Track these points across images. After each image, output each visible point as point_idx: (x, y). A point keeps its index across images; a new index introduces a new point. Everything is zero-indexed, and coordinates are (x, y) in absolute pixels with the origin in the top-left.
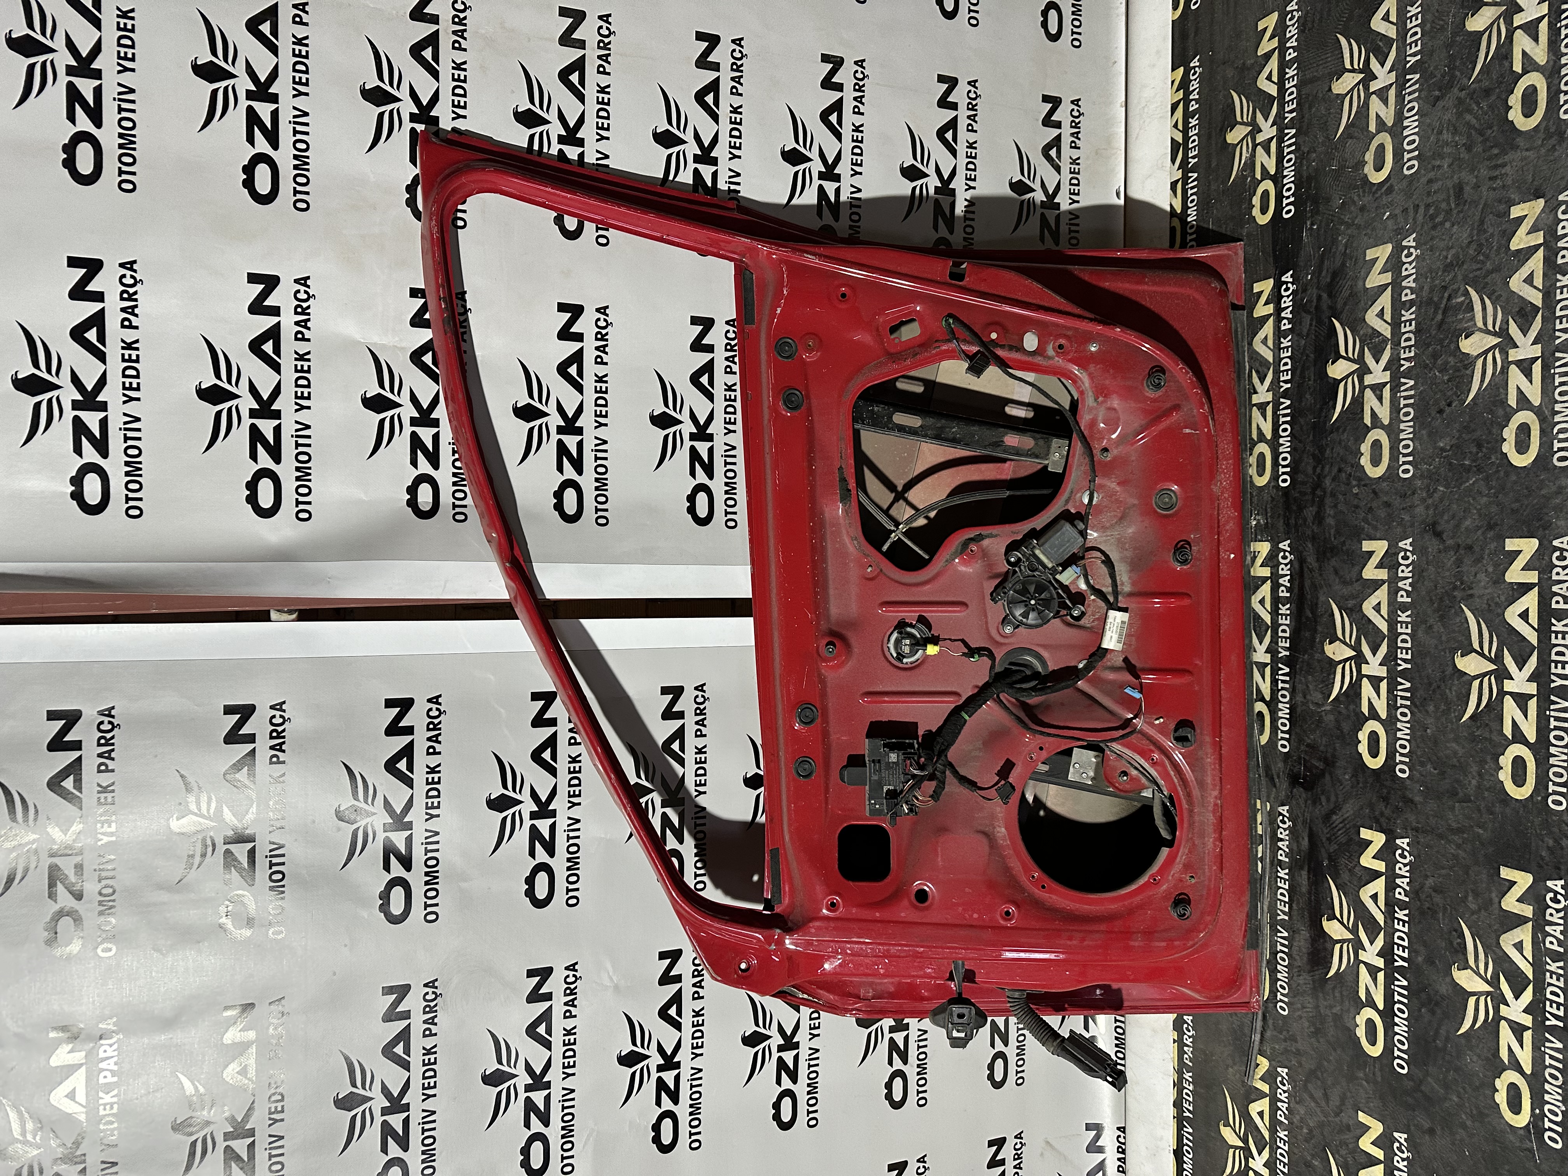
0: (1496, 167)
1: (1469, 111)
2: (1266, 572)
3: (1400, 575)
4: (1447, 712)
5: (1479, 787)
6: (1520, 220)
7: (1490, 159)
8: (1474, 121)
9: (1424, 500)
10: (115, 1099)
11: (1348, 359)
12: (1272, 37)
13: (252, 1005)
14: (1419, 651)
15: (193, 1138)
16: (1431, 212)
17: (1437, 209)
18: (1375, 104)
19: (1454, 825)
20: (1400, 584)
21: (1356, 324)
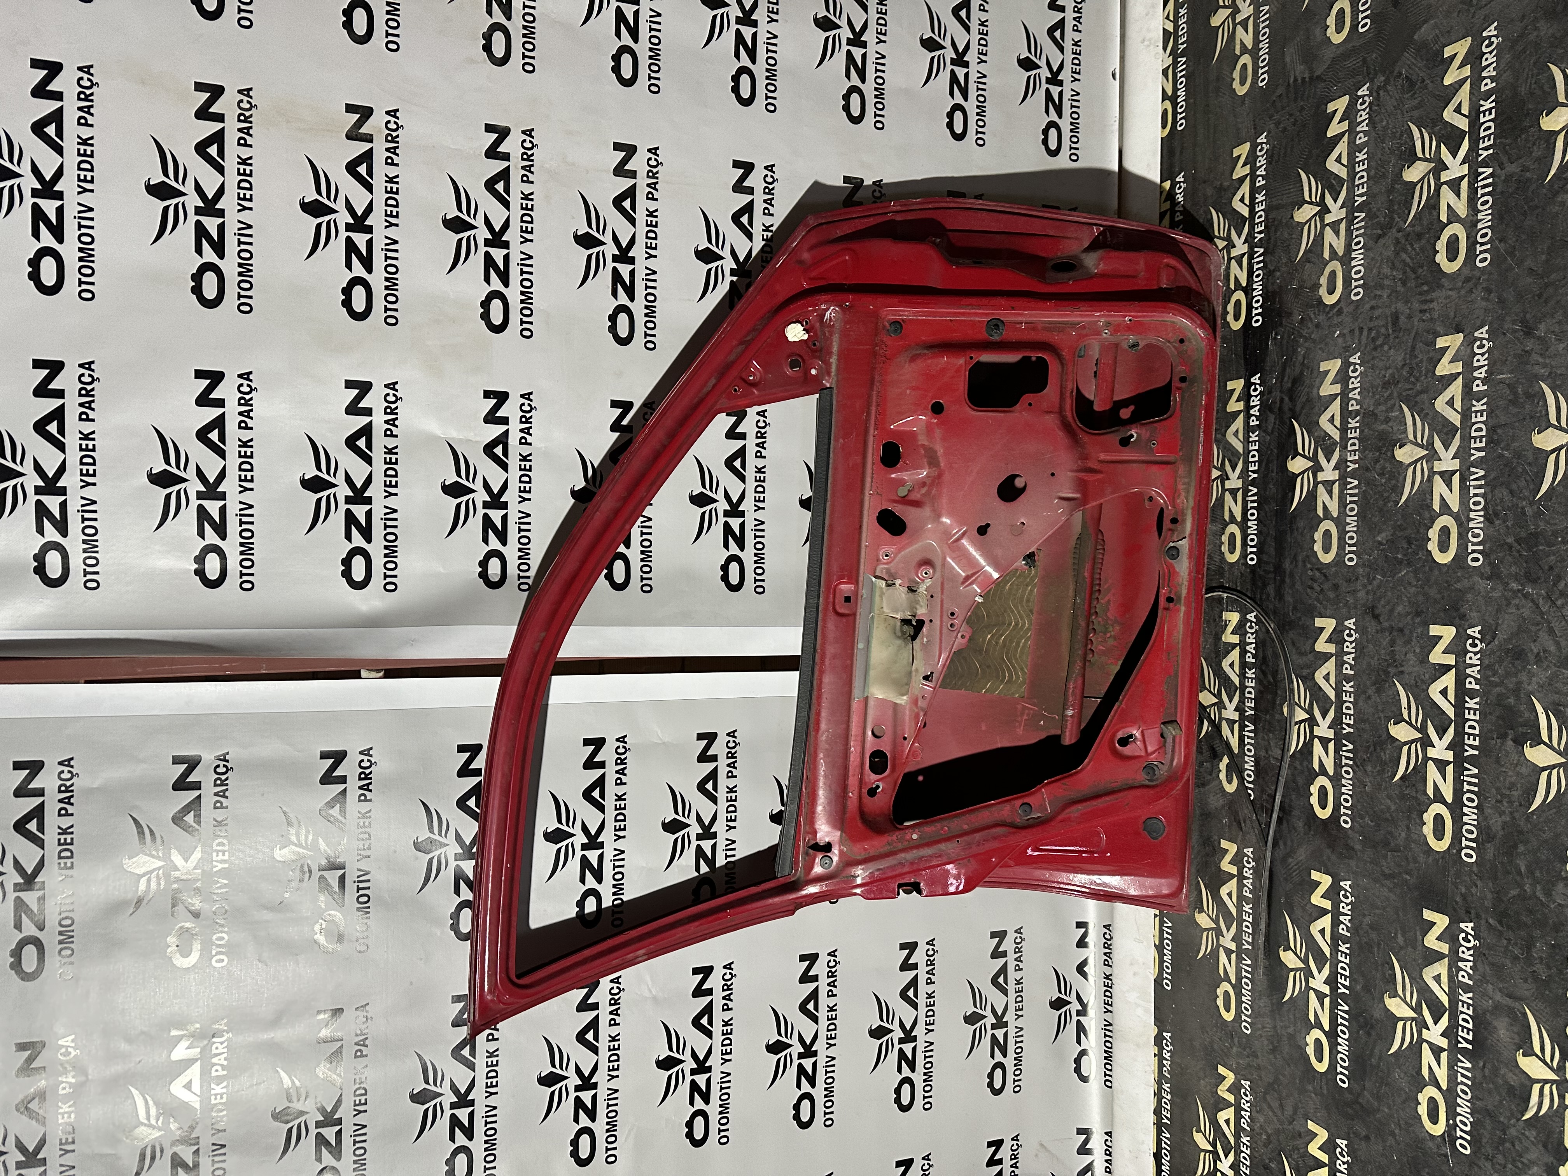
0: (1426, 302)
1: (1404, 250)
2: (1235, 639)
3: (1346, 650)
4: (1381, 772)
5: (1407, 839)
6: (1444, 350)
7: (1421, 294)
8: (1408, 260)
9: (1365, 586)
10: (225, 1090)
11: (1304, 456)
12: (1244, 165)
13: (341, 1010)
14: (1359, 718)
15: (290, 1125)
16: (1373, 335)
17: (1378, 332)
18: (1329, 235)
19: (1387, 871)
20: (1345, 658)
21: (1312, 427)
